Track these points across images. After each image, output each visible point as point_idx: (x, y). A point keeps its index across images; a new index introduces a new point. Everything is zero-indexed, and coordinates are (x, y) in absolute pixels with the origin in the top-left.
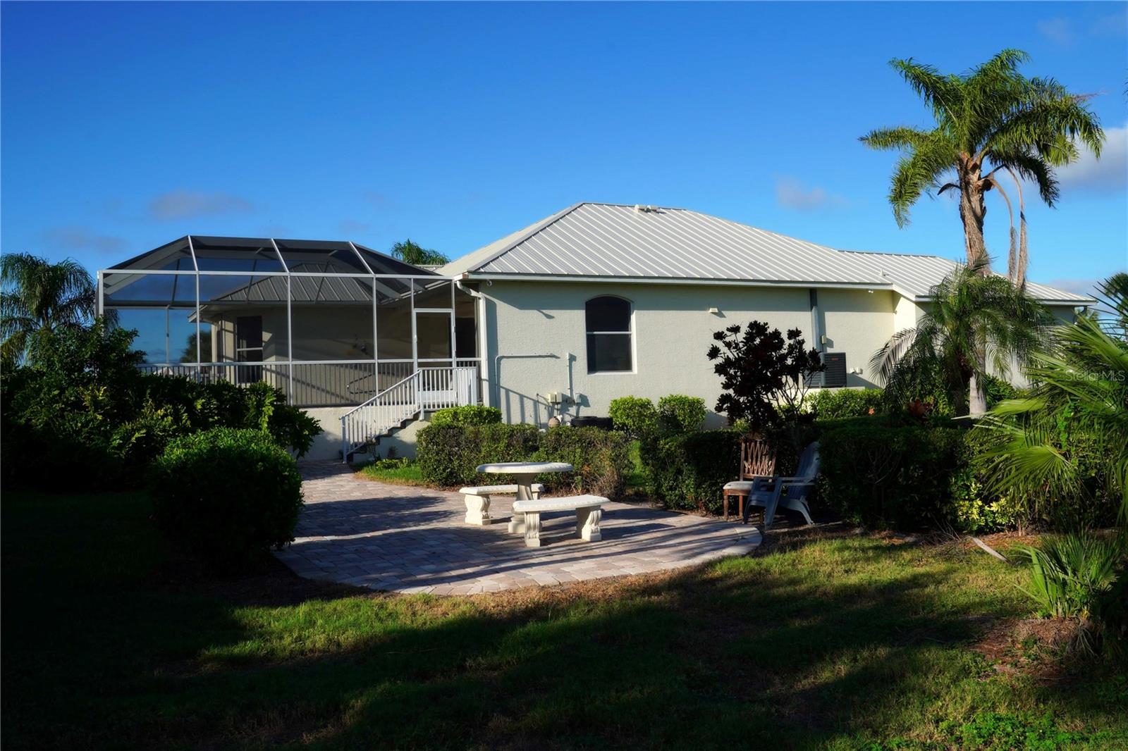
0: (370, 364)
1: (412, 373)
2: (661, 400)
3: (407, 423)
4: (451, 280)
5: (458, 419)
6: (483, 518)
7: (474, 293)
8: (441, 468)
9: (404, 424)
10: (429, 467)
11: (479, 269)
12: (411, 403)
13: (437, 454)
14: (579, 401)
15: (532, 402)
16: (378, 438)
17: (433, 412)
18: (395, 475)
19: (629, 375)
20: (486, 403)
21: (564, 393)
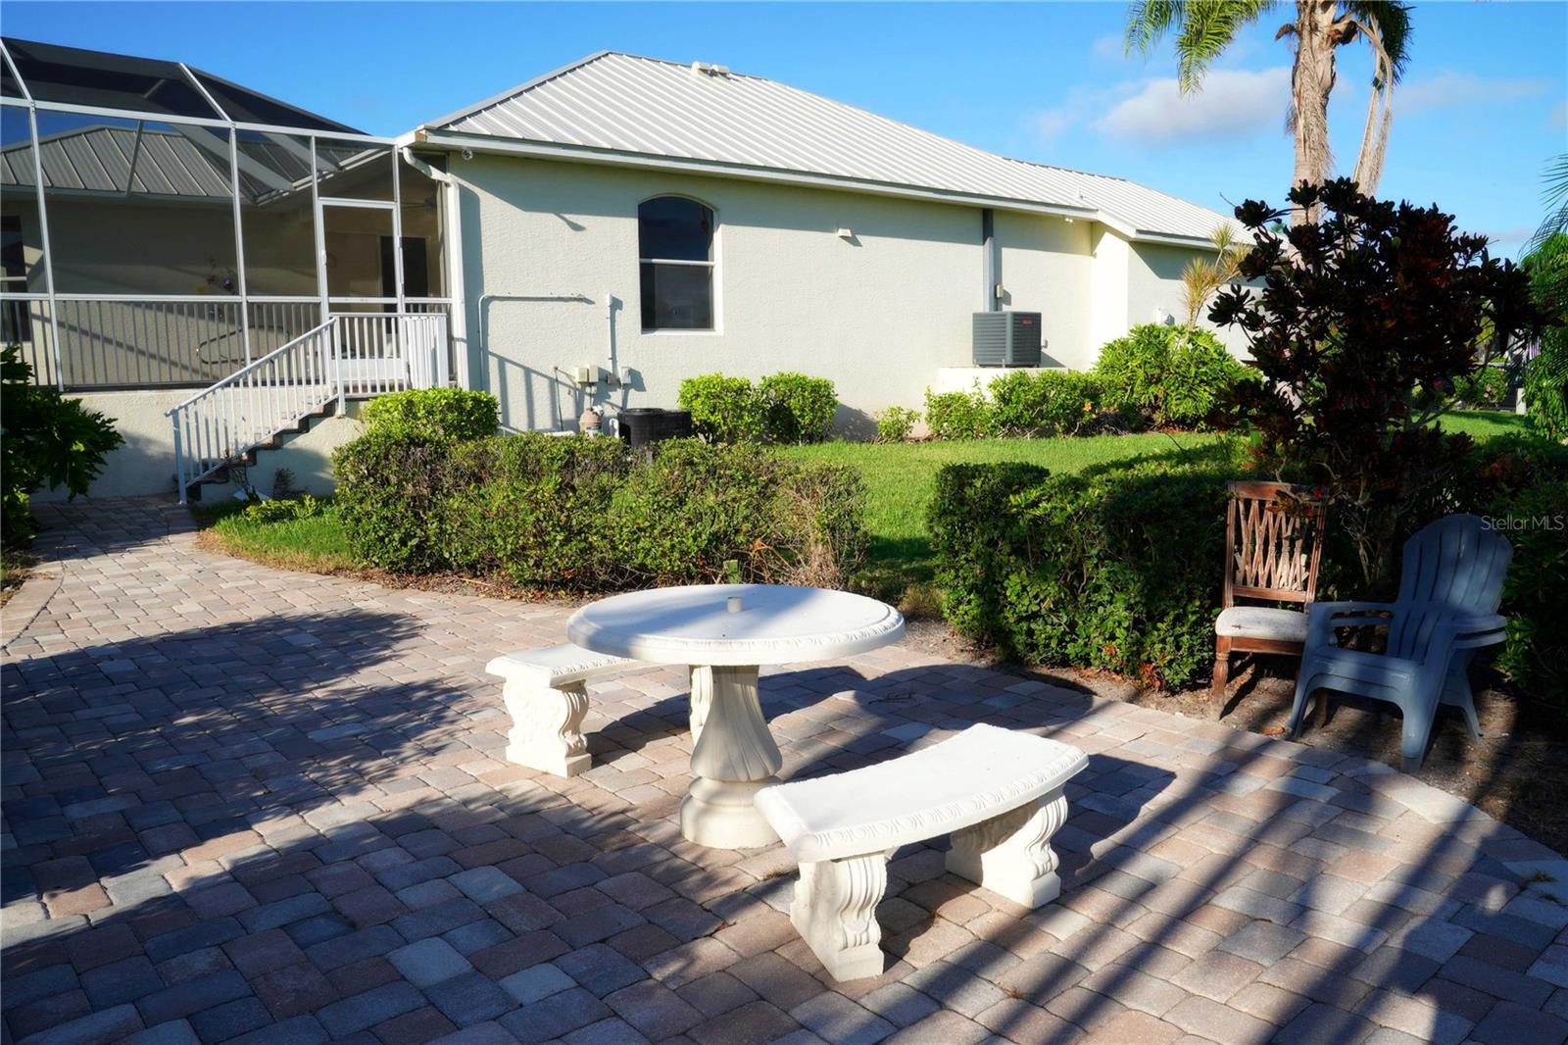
0: (231, 305)
1: (317, 323)
2: (762, 382)
3: (310, 420)
4: (390, 147)
5: (415, 414)
6: (568, 755)
7: (436, 174)
8: (396, 536)
9: (306, 424)
10: (367, 533)
11: (447, 125)
12: (317, 382)
13: (385, 504)
14: (628, 381)
15: (546, 382)
16: (253, 451)
17: (367, 399)
18: (288, 540)
19: (710, 337)
20: (463, 382)
21: (602, 367)
